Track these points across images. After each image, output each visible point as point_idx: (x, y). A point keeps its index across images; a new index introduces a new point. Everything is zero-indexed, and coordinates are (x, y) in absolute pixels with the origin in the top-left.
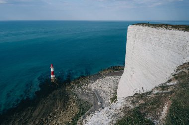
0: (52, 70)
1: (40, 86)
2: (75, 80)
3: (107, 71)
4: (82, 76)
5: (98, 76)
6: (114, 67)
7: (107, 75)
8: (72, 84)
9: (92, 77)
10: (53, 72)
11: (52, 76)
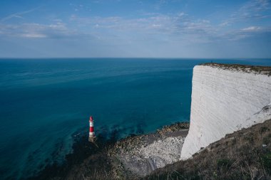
0: (91, 124)
1: (74, 147)
2: (122, 140)
3: (169, 130)
4: (133, 136)
5: (155, 136)
6: (179, 124)
7: (168, 135)
8: (117, 147)
9: (147, 137)
10: (92, 128)
11: (91, 134)
